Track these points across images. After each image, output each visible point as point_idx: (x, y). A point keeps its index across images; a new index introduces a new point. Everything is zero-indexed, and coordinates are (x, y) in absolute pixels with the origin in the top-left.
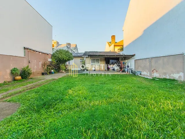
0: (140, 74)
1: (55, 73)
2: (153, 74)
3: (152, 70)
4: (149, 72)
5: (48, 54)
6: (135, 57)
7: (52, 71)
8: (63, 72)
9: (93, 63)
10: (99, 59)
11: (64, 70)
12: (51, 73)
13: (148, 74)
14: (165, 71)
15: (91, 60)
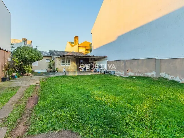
0: (115, 74)
1: (18, 77)
2: (127, 73)
3: (127, 70)
4: (123, 72)
5: (7, 52)
6: (106, 58)
7: (14, 74)
8: (29, 75)
9: (63, 64)
10: (70, 59)
11: (30, 73)
12: (13, 77)
13: (123, 73)
14: (139, 70)
15: (61, 61)
